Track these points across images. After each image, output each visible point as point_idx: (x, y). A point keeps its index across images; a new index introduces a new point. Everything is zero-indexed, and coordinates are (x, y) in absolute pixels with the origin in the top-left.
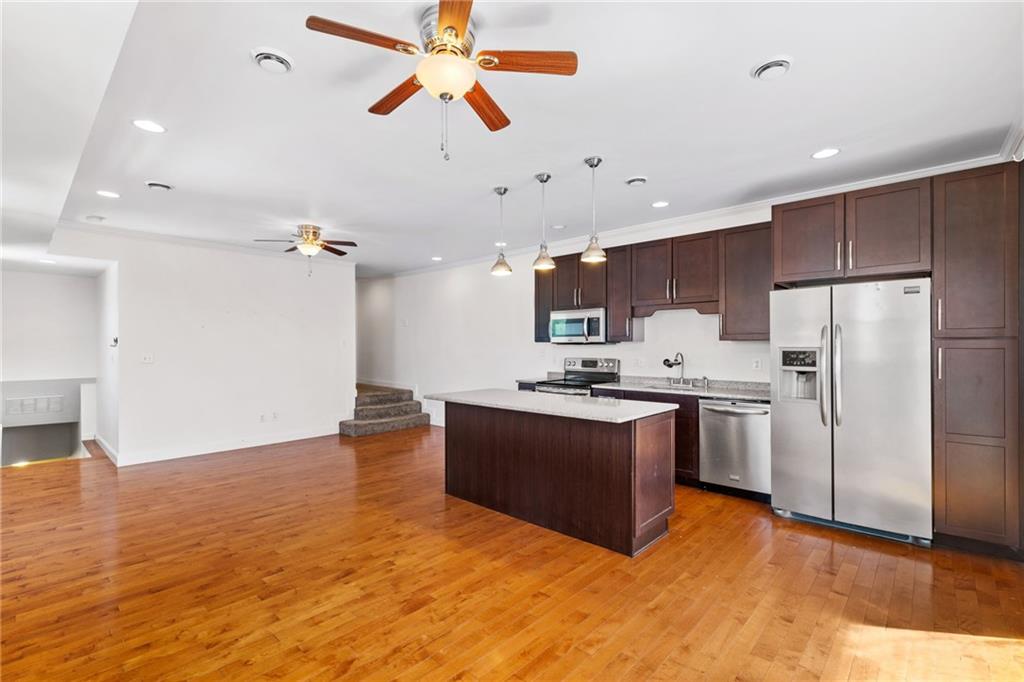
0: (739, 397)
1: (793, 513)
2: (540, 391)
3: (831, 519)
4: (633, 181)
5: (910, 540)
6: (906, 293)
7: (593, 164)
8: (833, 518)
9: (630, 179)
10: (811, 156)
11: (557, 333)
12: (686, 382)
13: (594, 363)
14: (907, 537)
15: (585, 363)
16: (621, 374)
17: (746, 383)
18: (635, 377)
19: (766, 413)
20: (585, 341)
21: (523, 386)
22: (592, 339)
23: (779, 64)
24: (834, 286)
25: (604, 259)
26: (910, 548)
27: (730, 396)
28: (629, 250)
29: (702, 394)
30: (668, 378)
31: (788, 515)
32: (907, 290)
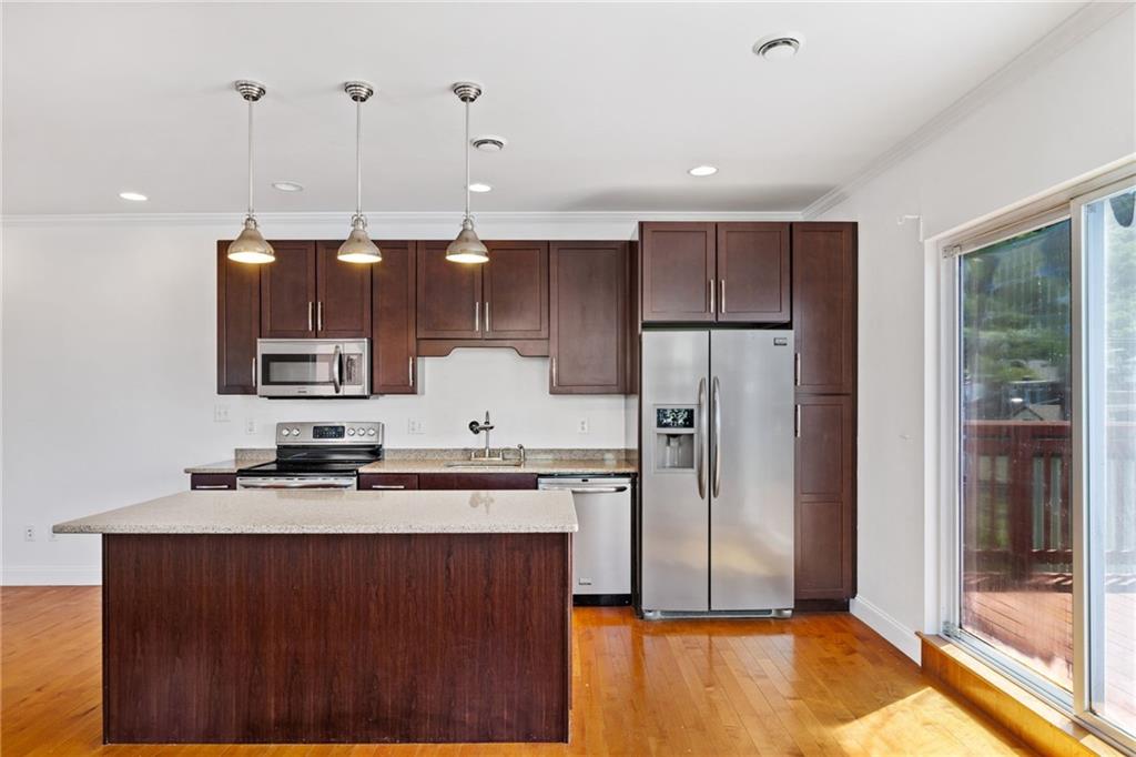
0: (591, 470)
1: (664, 612)
2: (246, 487)
3: (707, 609)
4: (485, 142)
5: (773, 614)
6: (776, 344)
7: (464, 94)
8: (710, 608)
9: (479, 139)
10: (689, 172)
11: (273, 379)
12: (493, 453)
13: (338, 431)
14: (770, 611)
15: (319, 431)
16: (385, 447)
17: (571, 451)
18: (410, 451)
19: (622, 489)
20: (334, 394)
21: (201, 480)
22: (347, 390)
23: (787, 42)
24: (713, 332)
25: (485, 259)
26: (772, 621)
27: (580, 471)
28: (411, 250)
29: (542, 471)
30: (465, 450)
31: (659, 615)
32: (777, 341)
